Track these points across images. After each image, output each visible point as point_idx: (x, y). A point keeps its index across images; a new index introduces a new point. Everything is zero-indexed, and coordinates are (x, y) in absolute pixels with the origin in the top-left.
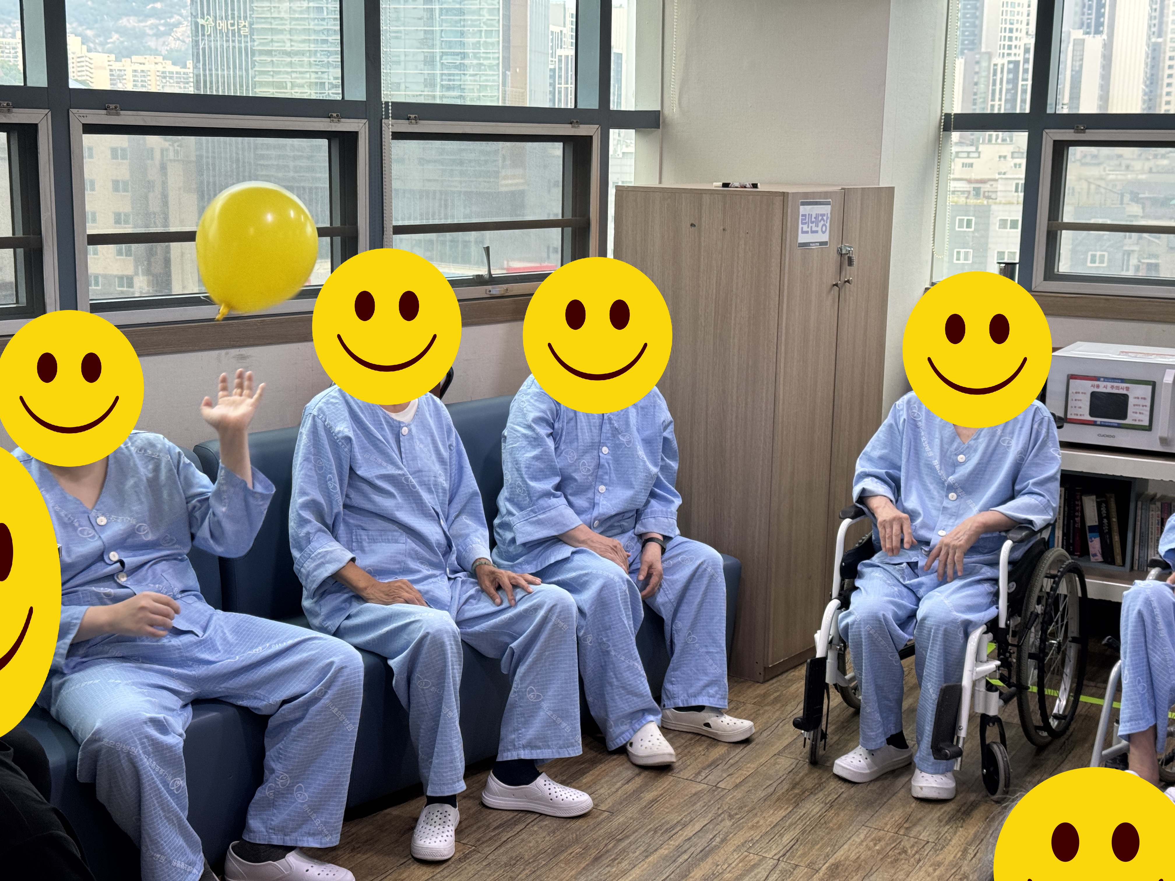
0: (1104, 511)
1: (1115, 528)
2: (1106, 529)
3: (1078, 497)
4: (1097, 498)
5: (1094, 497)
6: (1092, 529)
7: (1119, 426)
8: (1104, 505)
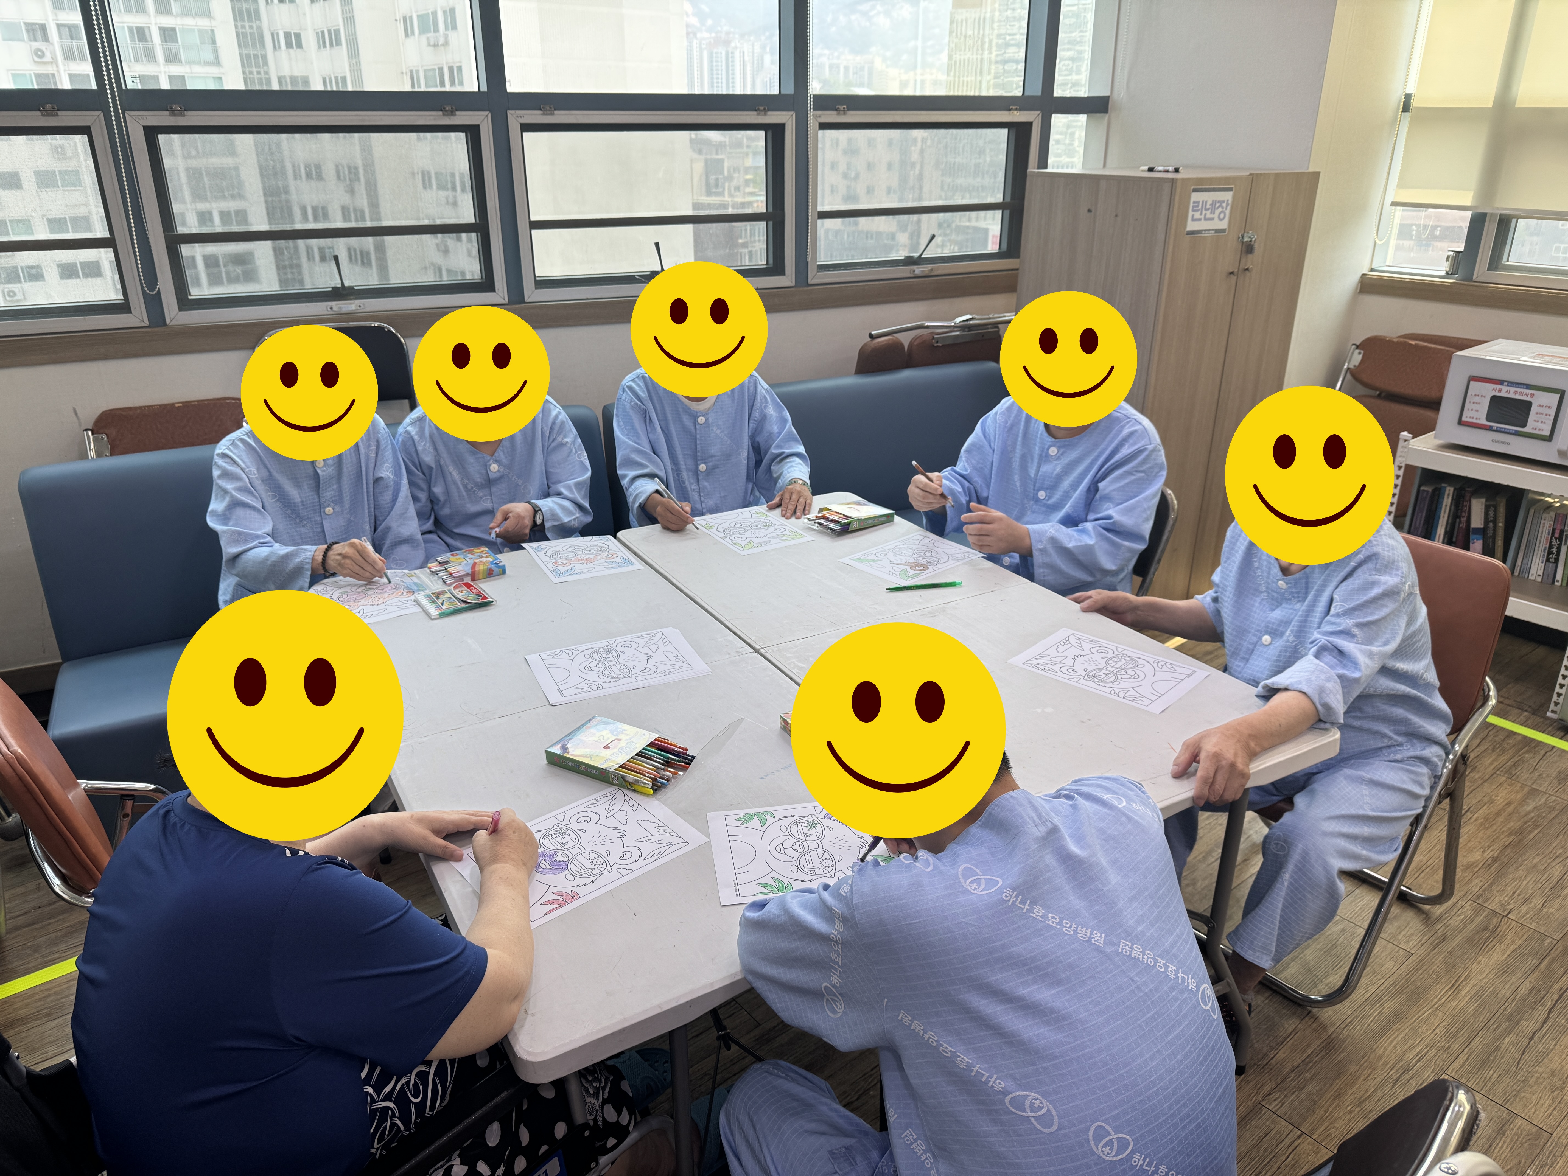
0: (1491, 515)
1: (1500, 533)
2: (1490, 532)
3: (1467, 498)
4: (1486, 501)
5: (1483, 500)
6: (1477, 531)
7: (1517, 434)
8: (1492, 509)
